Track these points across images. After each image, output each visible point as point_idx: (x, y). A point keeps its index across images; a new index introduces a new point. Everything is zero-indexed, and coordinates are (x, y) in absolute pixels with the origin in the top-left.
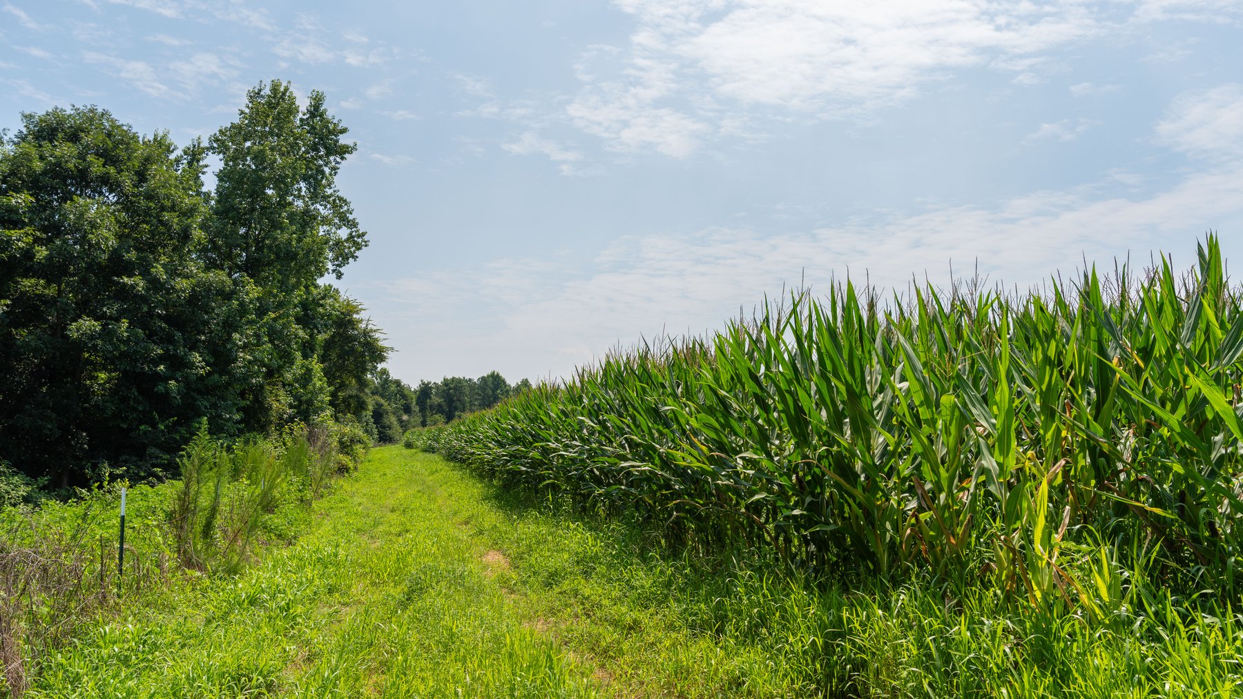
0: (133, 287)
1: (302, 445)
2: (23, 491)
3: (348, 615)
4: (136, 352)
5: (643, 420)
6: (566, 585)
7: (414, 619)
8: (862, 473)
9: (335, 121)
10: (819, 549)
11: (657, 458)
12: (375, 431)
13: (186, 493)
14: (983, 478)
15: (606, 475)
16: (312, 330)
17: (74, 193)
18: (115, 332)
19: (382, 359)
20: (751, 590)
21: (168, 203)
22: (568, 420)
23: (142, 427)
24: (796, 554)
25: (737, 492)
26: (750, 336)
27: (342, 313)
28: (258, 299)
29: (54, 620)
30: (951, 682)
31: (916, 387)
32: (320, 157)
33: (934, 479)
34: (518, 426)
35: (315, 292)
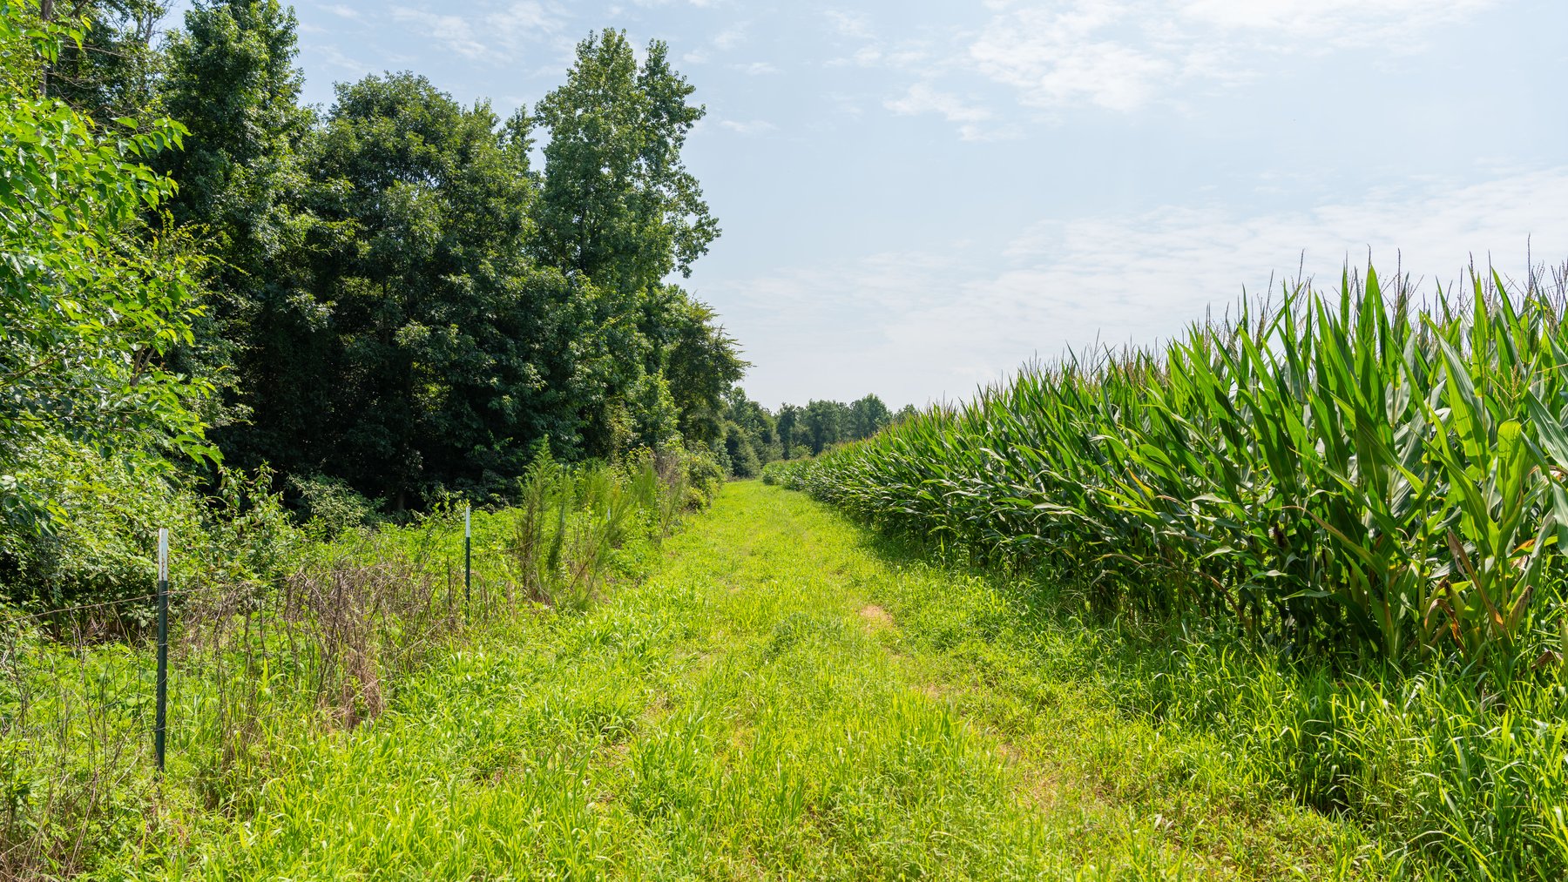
0: (461, 286)
1: (649, 475)
2: (360, 512)
3: (709, 662)
4: (468, 362)
5: (1066, 452)
6: (962, 648)
7: (782, 672)
8: (1371, 527)
9: (679, 78)
10: (1301, 624)
11: (1083, 501)
12: (729, 462)
13: (529, 519)
14: (1553, 540)
15: (1015, 522)
16: (656, 339)
17: (394, 177)
18: (445, 338)
19: (737, 376)
20: (1203, 667)
21: (494, 187)
22: (967, 452)
23: (477, 447)
24: (1268, 630)
25: (1189, 547)
26: (1219, 345)
27: (691, 320)
28: (596, 301)
29: (405, 642)
30: (1481, 796)
31: (1461, 411)
32: (663, 125)
33: (1479, 536)
34: (903, 459)
35: (659, 293)
